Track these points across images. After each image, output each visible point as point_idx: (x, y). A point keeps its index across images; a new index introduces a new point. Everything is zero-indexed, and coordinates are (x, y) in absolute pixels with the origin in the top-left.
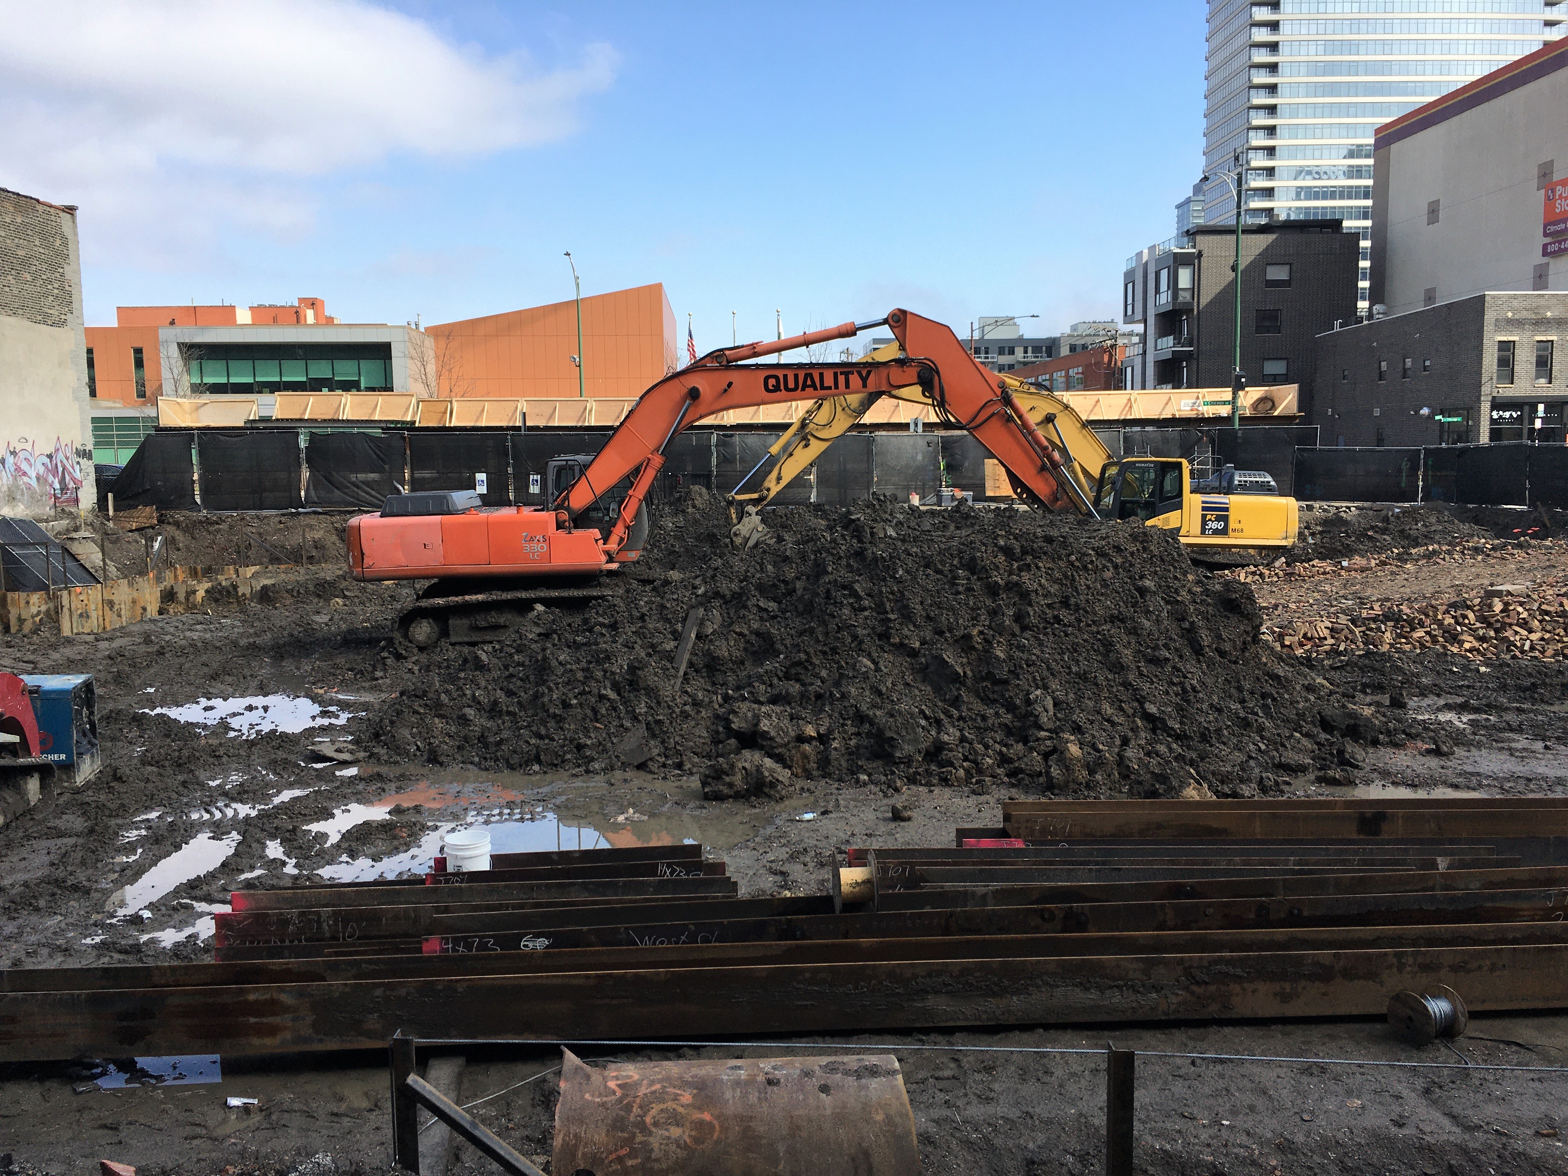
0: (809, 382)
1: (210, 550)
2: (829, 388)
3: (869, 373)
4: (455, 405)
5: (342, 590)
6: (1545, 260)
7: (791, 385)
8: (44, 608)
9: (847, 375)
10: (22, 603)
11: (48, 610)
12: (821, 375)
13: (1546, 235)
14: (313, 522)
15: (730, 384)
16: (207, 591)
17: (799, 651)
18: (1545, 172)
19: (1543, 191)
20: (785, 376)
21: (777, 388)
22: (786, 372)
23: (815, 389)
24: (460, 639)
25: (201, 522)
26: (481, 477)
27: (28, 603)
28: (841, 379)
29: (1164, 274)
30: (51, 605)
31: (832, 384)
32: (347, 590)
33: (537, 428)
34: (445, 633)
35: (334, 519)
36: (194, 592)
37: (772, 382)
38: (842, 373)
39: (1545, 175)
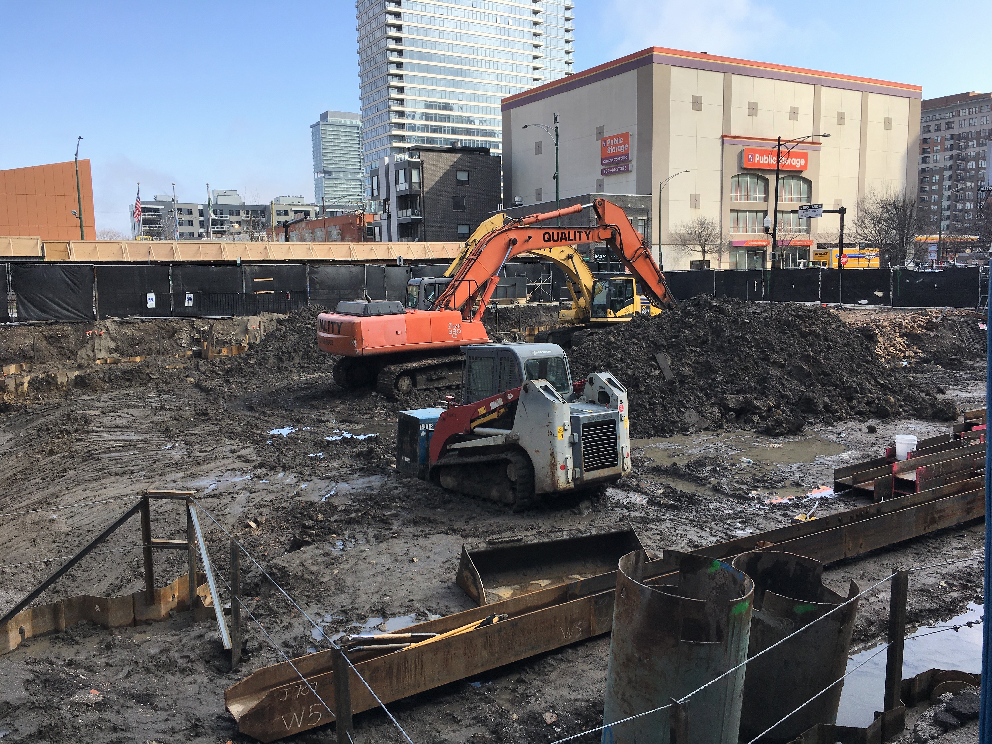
0: (564, 237)
2: (572, 240)
3: (590, 232)
4: (72, 245)
6: (602, 177)
7: (556, 238)
9: (580, 232)
12: (569, 233)
13: (602, 164)
15: (530, 238)
18: (600, 132)
19: (600, 142)
20: (553, 233)
21: (549, 240)
22: (553, 231)
23: (567, 240)
24: (421, 387)
28: (578, 235)
29: (402, 173)
31: (574, 238)
34: (414, 384)
37: (547, 236)
38: (578, 232)
39: (600, 133)
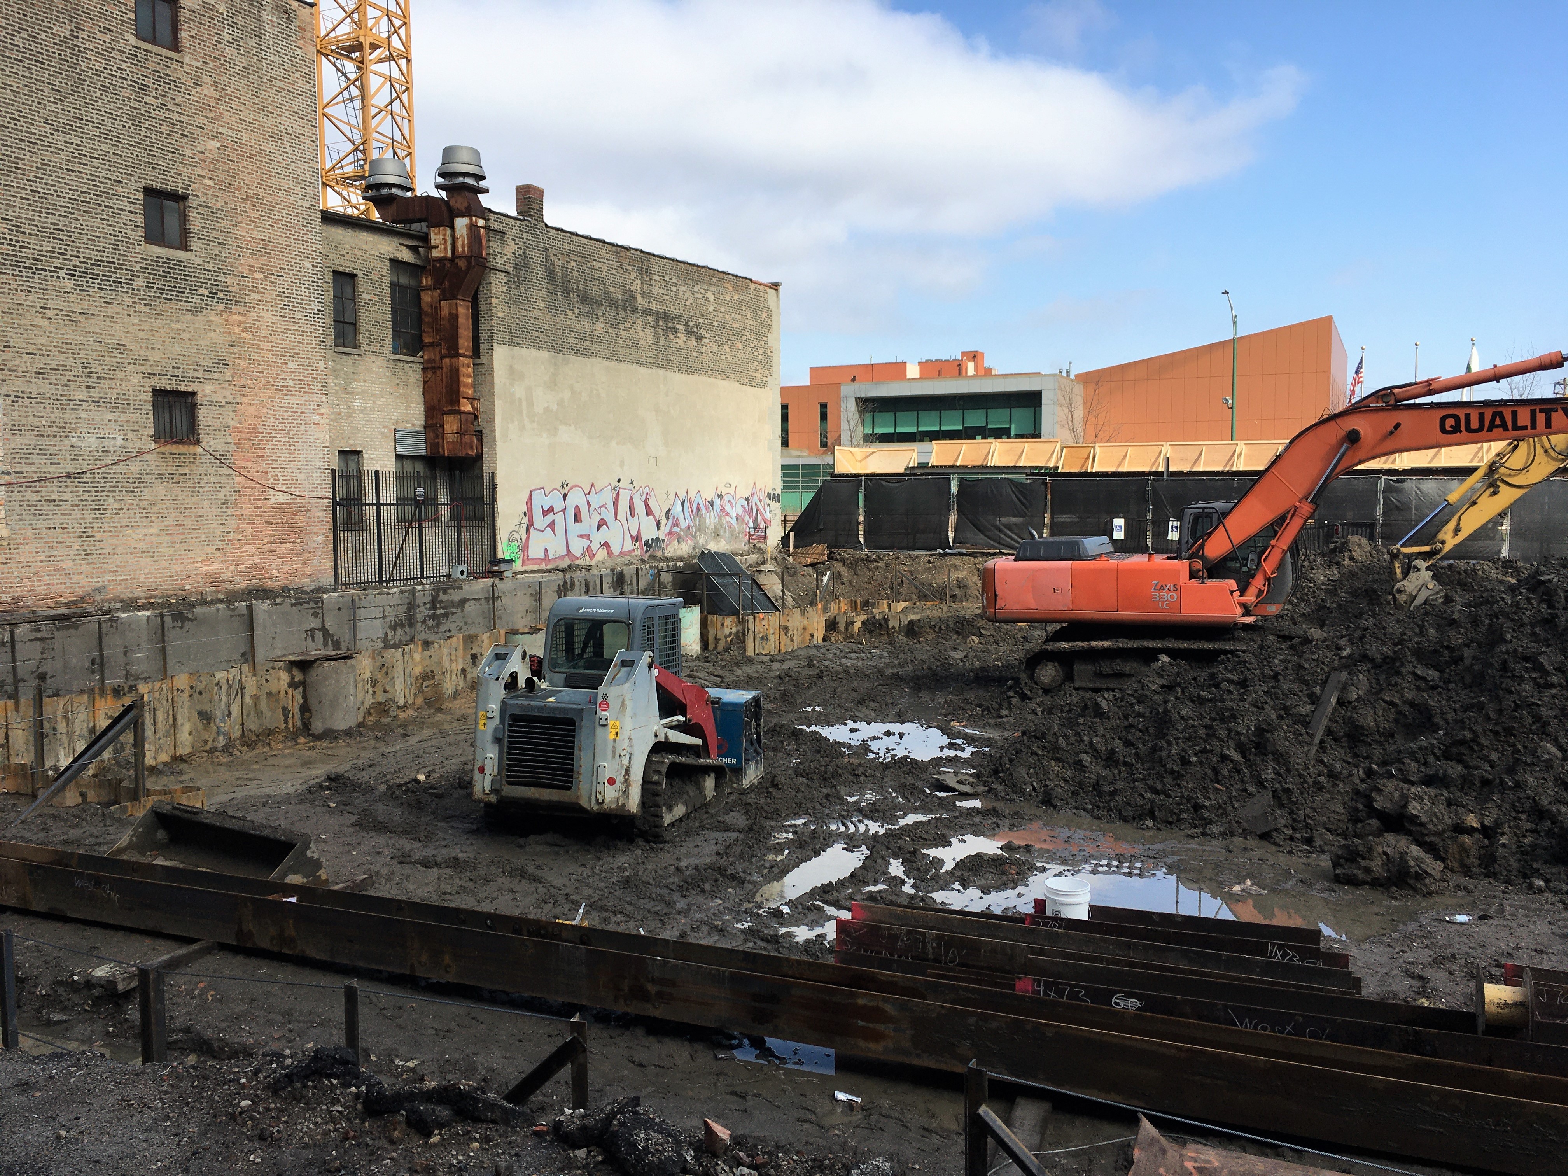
0: (1498, 422)
1: (867, 586)
2: (1525, 428)
4: (1098, 450)
5: (979, 629)
7: (1475, 424)
8: (734, 630)
10: (719, 625)
11: (738, 632)
12: (1514, 413)
14: (958, 563)
15: (1397, 426)
16: (863, 623)
17: (1464, 729)
21: (1456, 429)
22: (1468, 411)
23: (1506, 429)
24: (1083, 685)
25: (863, 559)
26: (1119, 522)
27: (723, 625)
28: (1541, 418)
30: (740, 628)
31: (1528, 423)
32: (984, 628)
33: (1180, 473)
34: (1069, 677)
35: (977, 560)
36: (852, 623)
38: (1541, 411)
